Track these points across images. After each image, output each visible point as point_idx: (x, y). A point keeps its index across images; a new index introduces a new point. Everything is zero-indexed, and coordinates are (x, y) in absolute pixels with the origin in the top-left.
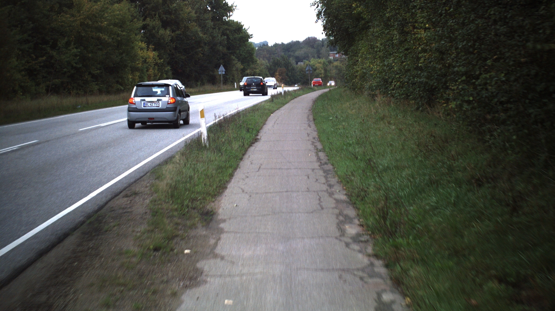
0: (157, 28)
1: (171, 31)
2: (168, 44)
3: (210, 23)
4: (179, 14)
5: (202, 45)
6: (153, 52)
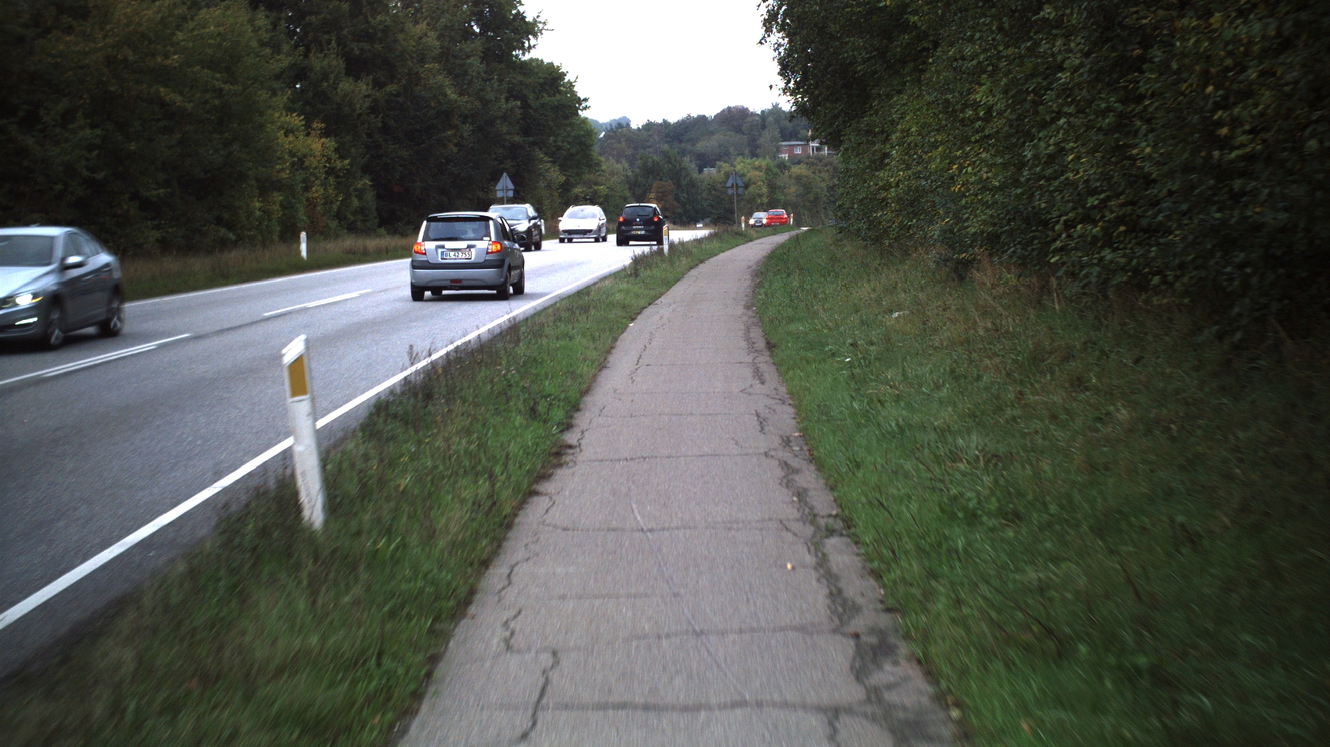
0: (332, 76)
1: (372, 84)
2: (362, 118)
3: (476, 65)
4: (396, 41)
5: (456, 121)
6: (323, 140)
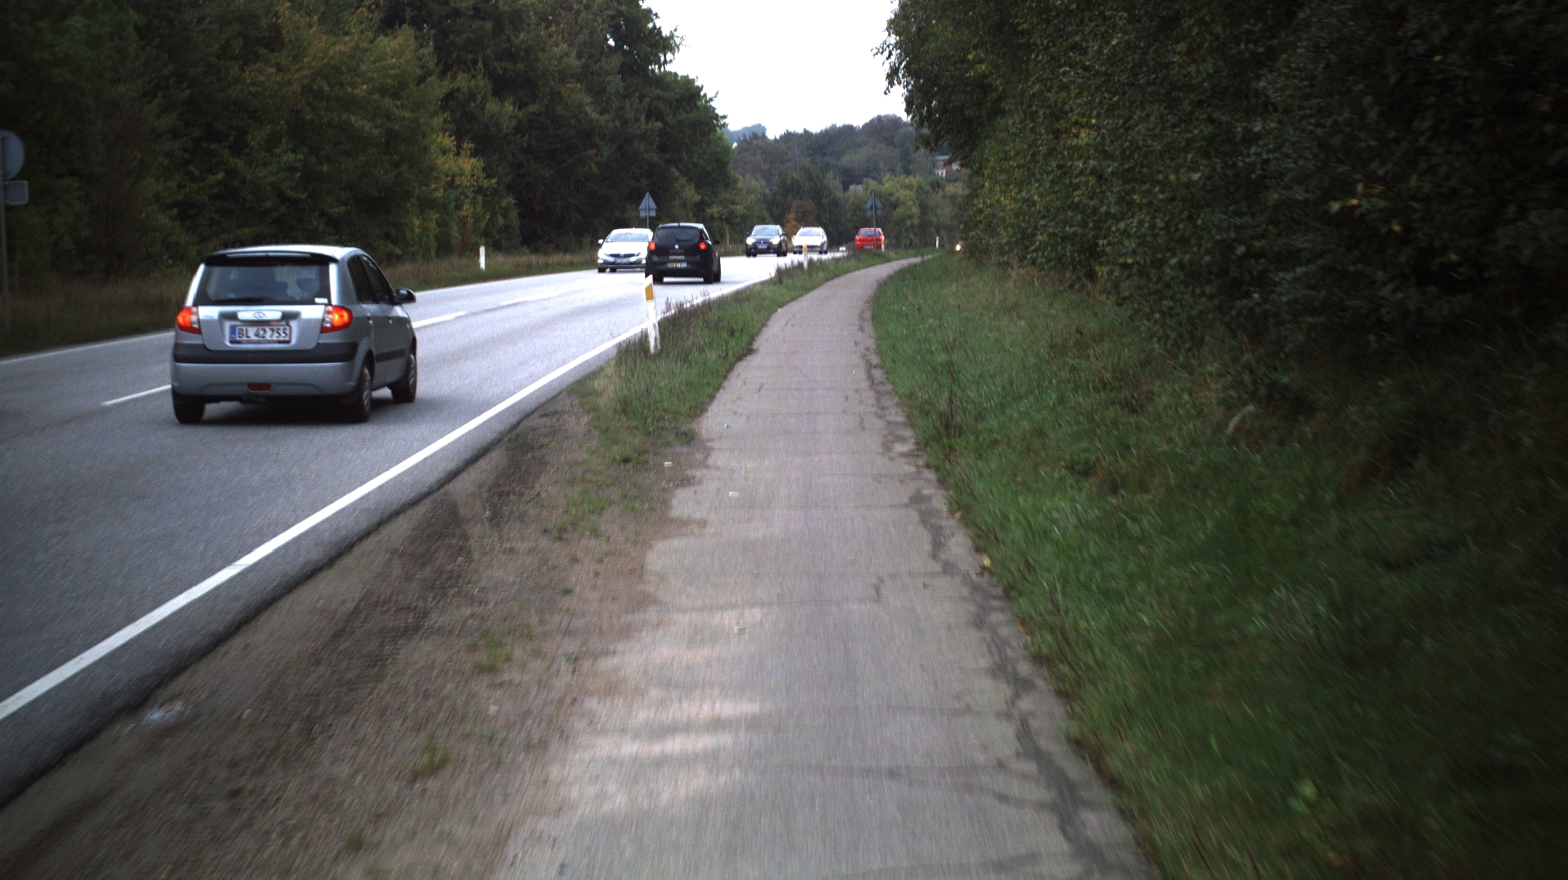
0: (479, 97)
1: (517, 105)
2: (508, 138)
3: (615, 82)
5: (597, 140)
6: (473, 160)
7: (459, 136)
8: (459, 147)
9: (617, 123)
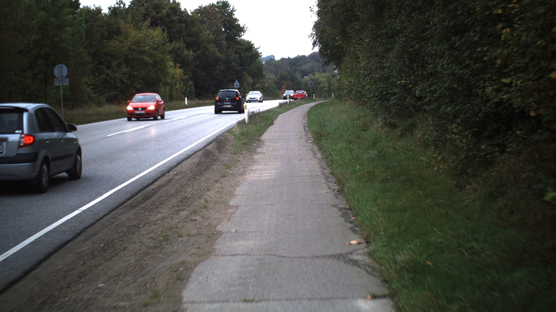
1: (194, 52)
2: (191, 62)
3: (225, 43)
5: (220, 63)
6: (180, 70)
7: (175, 62)
8: (175, 65)
9: (226, 57)
